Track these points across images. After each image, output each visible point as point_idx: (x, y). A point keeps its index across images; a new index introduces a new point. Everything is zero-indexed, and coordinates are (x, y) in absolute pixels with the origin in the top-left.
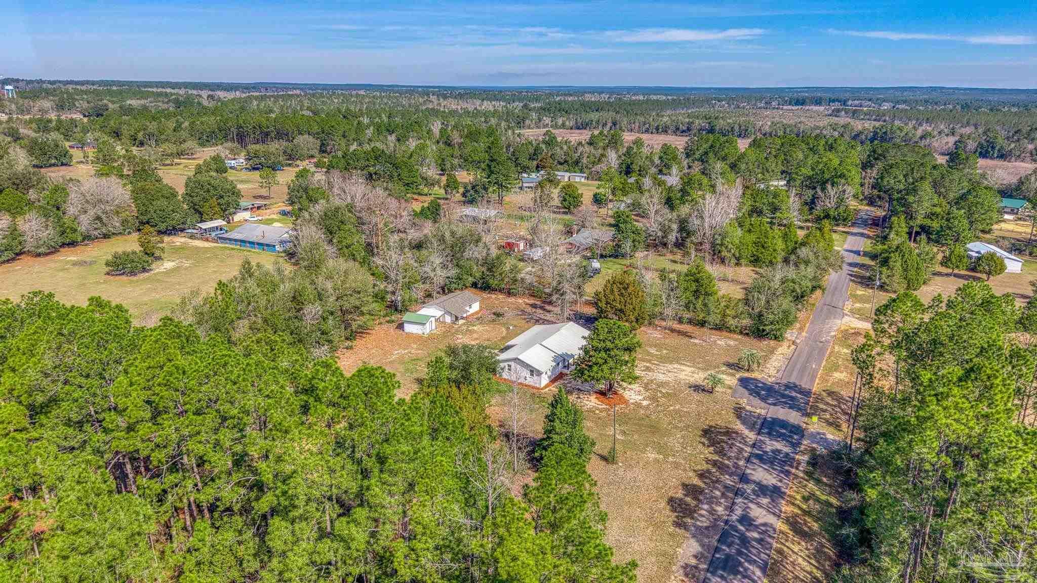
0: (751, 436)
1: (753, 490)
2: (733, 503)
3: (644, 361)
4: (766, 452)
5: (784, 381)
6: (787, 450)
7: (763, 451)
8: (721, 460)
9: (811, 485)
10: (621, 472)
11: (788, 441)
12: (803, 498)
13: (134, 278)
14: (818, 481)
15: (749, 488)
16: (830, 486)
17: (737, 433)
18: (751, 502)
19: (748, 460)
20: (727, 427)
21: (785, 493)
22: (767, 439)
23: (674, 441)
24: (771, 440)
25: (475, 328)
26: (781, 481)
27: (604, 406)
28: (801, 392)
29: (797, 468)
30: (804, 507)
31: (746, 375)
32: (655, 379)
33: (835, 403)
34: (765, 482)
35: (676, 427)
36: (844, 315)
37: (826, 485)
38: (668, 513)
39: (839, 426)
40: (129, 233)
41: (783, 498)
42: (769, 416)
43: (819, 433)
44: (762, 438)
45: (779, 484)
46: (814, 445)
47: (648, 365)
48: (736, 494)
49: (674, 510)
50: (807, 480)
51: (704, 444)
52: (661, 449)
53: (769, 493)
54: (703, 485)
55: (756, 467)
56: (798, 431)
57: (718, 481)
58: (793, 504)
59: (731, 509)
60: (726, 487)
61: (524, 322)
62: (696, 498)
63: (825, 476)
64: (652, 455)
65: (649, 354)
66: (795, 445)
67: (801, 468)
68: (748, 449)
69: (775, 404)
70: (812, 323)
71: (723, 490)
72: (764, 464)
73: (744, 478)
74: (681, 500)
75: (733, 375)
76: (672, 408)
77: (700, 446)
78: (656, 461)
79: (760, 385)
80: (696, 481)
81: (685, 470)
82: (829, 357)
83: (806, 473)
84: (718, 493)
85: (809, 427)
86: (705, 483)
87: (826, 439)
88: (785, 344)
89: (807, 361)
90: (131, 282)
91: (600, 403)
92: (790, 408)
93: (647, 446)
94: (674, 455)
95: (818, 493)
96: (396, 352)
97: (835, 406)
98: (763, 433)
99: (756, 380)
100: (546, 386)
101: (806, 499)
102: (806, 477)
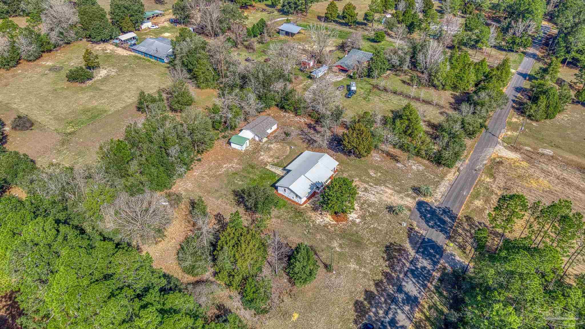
0: (412, 253)
1: (403, 299)
2: (390, 309)
3: (364, 182)
4: (417, 268)
5: (443, 206)
6: (429, 267)
7: (415, 267)
8: (390, 272)
9: (436, 297)
10: (333, 279)
11: (432, 260)
12: (429, 307)
13: (83, 85)
14: (441, 294)
15: (400, 297)
16: (446, 298)
17: (404, 250)
18: (400, 308)
19: (406, 275)
20: (400, 246)
21: (419, 303)
22: (421, 257)
23: (367, 254)
24: (423, 258)
25: (272, 146)
26: (420, 293)
27: (334, 222)
28: (450, 217)
29: (431, 283)
30: (428, 314)
31: (422, 199)
32: (368, 200)
33: (468, 228)
34: (410, 294)
35: (371, 243)
36: (498, 143)
37: (444, 297)
38: (352, 312)
39: (465, 249)
40: (81, 40)
41: (417, 307)
42: (427, 237)
43: (452, 255)
44: (418, 256)
45: (418, 295)
46: (446, 265)
47: (367, 186)
48: (392, 301)
49: (356, 311)
50: (434, 293)
51: (383, 258)
52: (359, 261)
53: (411, 302)
54: (376, 292)
55: (409, 280)
56: (439, 250)
57: (384, 290)
58: (422, 312)
59: (386, 313)
60: (388, 295)
61: (301, 141)
62: (370, 303)
63: (446, 291)
64: (353, 266)
65: (370, 176)
66: (435, 263)
67: (434, 283)
68: (408, 265)
69: (432, 227)
70: (474, 151)
71: (386, 297)
72: (414, 278)
73: (400, 290)
74: (362, 303)
75: (414, 198)
76: (372, 226)
77: (381, 260)
78: (355, 270)
79: (429, 209)
80: (373, 289)
81: (369, 280)
82: (476, 185)
83: (435, 287)
84: (383, 299)
85: (448, 248)
86: (377, 290)
87: (454, 260)
88: (453, 170)
89: (462, 189)
90: (82, 89)
91: (332, 219)
92: (441, 231)
93: (351, 257)
94: (365, 267)
95: (438, 303)
96: (225, 166)
97: (467, 231)
98: (420, 252)
99: (427, 203)
100: (305, 203)
101: (430, 308)
102: (435, 291)
